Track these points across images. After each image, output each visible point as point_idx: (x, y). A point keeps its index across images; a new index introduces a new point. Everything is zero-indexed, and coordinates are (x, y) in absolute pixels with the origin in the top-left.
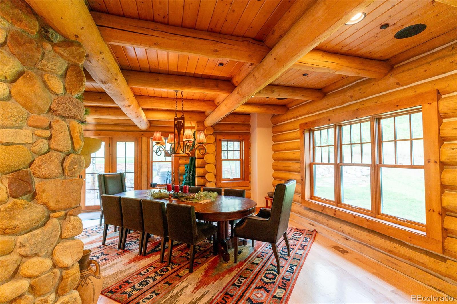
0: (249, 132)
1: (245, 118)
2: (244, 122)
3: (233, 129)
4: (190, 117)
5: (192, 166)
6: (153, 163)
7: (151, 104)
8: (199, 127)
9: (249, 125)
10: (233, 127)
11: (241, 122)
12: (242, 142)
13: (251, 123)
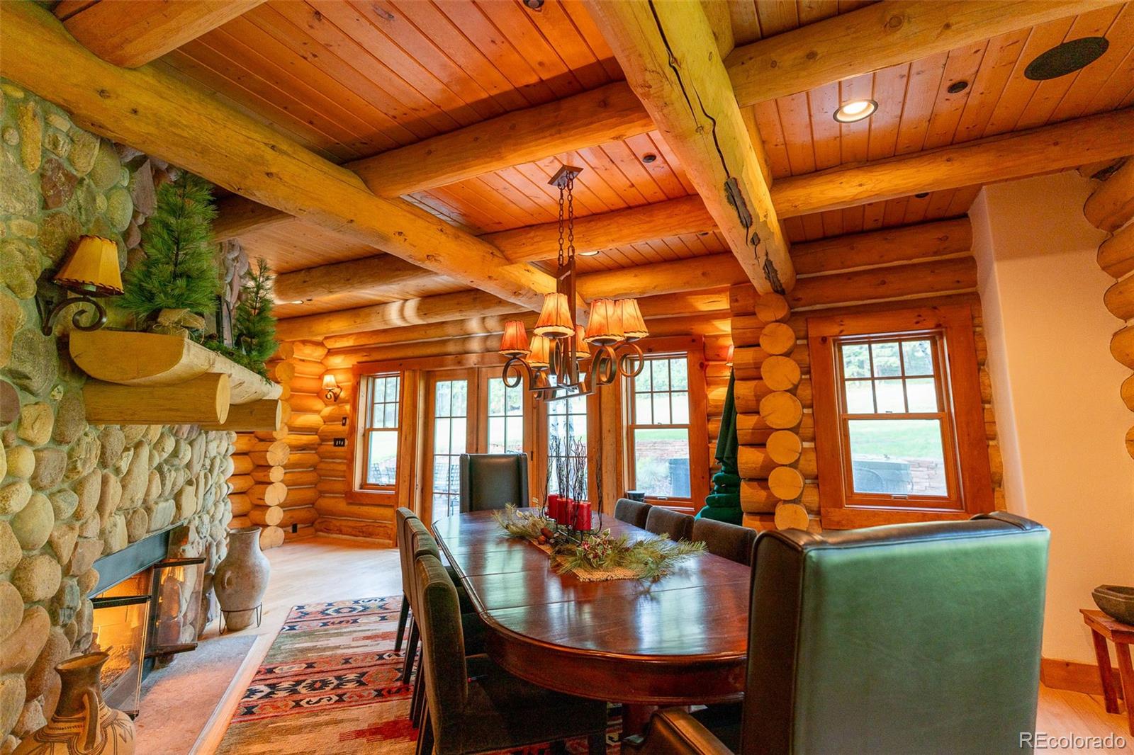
0: (970, 290)
1: (941, 235)
2: (935, 254)
3: (882, 290)
4: (703, 274)
5: (730, 442)
6: (637, 431)
7: (532, 248)
8: (737, 301)
9: (969, 263)
10: (884, 283)
11: (924, 255)
12: (942, 338)
13: (974, 252)
